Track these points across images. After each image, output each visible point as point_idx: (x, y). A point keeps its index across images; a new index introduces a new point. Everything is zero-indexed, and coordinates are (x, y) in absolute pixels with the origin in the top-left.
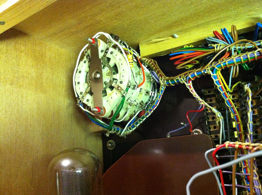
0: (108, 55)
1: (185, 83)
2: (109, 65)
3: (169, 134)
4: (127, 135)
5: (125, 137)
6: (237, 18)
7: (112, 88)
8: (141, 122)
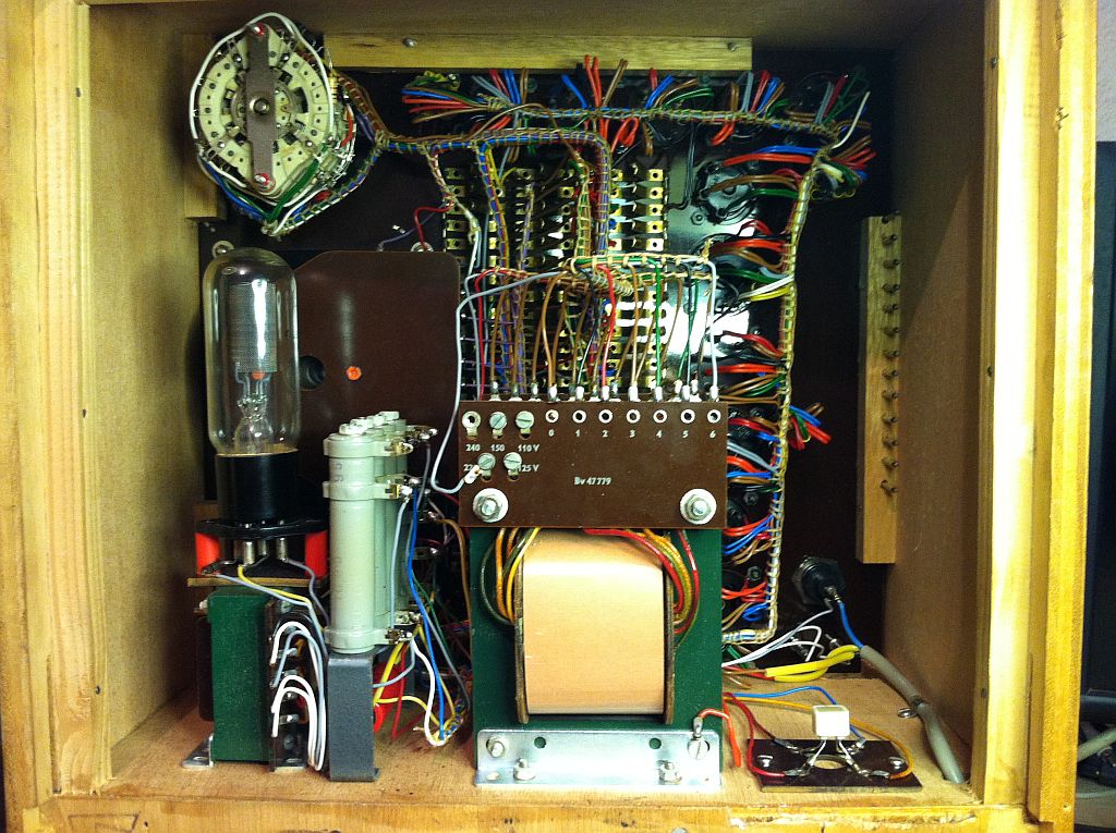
0: (288, 68)
1: (428, 156)
2: (287, 89)
3: (381, 245)
4: (282, 236)
5: (279, 239)
6: (530, 44)
7: (291, 138)
8: (318, 212)
